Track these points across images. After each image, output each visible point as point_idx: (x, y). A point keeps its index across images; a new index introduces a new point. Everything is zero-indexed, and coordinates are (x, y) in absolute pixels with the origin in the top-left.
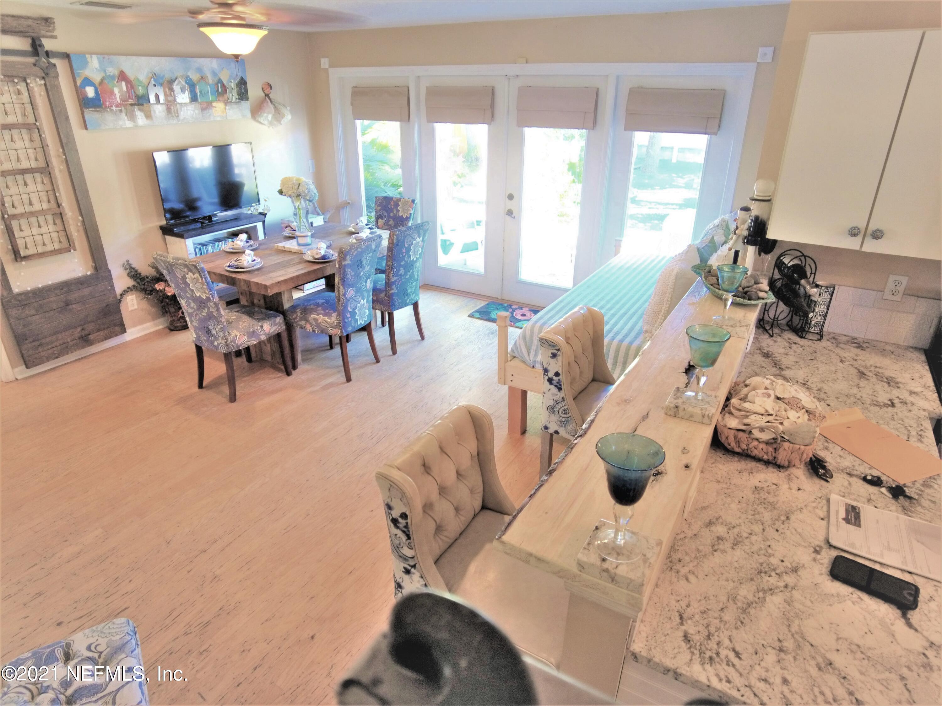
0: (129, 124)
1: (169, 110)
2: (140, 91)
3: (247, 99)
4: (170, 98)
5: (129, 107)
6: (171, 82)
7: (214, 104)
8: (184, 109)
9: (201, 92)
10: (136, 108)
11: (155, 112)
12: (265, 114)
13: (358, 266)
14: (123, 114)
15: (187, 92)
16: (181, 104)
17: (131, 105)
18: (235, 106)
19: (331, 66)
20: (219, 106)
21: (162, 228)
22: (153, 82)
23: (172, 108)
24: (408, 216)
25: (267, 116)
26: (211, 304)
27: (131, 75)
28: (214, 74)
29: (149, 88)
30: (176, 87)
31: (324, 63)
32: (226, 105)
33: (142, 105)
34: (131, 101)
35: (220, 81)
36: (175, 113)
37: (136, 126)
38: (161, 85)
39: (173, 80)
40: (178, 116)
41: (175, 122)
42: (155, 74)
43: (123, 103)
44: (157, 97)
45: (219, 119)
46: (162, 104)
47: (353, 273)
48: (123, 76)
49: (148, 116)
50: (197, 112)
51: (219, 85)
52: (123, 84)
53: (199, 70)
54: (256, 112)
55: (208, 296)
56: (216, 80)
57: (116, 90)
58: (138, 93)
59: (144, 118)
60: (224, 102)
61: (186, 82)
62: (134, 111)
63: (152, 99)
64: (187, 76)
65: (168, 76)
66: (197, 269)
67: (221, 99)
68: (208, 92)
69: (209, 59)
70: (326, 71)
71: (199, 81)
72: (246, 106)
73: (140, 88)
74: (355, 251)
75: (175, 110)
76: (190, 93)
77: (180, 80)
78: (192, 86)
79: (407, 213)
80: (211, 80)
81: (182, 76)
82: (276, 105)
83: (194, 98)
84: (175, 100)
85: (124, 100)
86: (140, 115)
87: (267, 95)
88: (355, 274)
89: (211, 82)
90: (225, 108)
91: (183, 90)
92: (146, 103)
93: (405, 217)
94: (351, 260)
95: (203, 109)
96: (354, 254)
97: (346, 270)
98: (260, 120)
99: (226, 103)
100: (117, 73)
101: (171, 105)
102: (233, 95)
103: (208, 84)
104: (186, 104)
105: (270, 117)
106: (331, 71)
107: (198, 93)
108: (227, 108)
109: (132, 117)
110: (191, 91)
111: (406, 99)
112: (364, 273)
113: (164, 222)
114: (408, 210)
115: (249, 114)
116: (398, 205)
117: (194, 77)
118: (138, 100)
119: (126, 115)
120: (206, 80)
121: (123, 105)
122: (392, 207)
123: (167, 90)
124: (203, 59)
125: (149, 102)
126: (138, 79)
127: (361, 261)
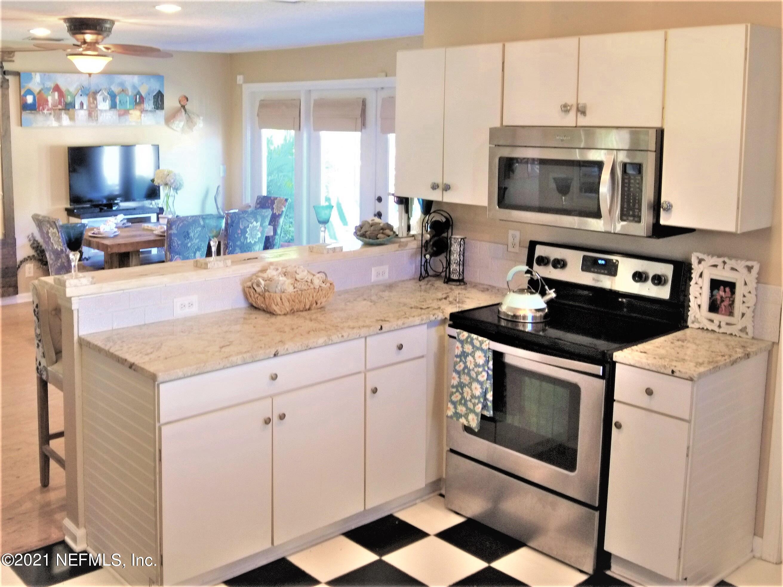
0: (55, 124)
1: (90, 115)
2: (69, 99)
3: (162, 108)
4: (92, 106)
5: (57, 111)
6: (95, 93)
7: (131, 112)
8: (104, 114)
9: (120, 102)
10: (63, 112)
11: (78, 115)
12: (177, 122)
13: (185, 237)
14: (52, 116)
15: (108, 101)
16: (101, 111)
17: (60, 109)
18: (150, 114)
19: (246, 81)
20: (135, 113)
21: (67, 210)
22: (80, 93)
23: (93, 113)
24: (280, 213)
25: (180, 123)
26: (64, 255)
27: (63, 88)
28: (134, 87)
29: (76, 98)
30: (99, 97)
31: (240, 79)
32: (142, 112)
33: (69, 110)
34: (60, 107)
35: (139, 93)
36: (95, 118)
37: (61, 126)
38: (87, 95)
39: (98, 91)
40: (97, 120)
41: (94, 124)
42: (83, 87)
43: (54, 108)
44: (82, 104)
45: (134, 124)
46: (85, 110)
47: (179, 243)
48: (57, 88)
49: (72, 118)
50: (114, 117)
51: (138, 97)
52: (56, 94)
53: (122, 84)
54: (169, 120)
55: (62, 248)
56: (135, 92)
57: (50, 99)
58: (66, 101)
59: (68, 120)
60: (140, 110)
61: (108, 93)
62: (61, 114)
63: (77, 106)
64: (110, 89)
65: (93, 89)
66: (56, 225)
67: (138, 107)
68: (127, 101)
69: (131, 76)
70: (241, 86)
71: (120, 93)
72: (161, 114)
73: (69, 97)
74: (180, 223)
75: (96, 115)
76: (110, 102)
77: (103, 91)
78: (113, 96)
79: (280, 211)
80: (130, 92)
81: (105, 89)
82: (190, 114)
83: (113, 106)
84: (96, 107)
85: (54, 106)
86: (65, 118)
87: (183, 107)
88: (182, 244)
89: (130, 93)
90: (141, 116)
91: (104, 100)
92: (72, 108)
93: (277, 214)
94: (177, 230)
95: (120, 115)
96: (180, 225)
97: (173, 238)
98: (172, 127)
99: (143, 111)
100: (52, 86)
101: (93, 111)
102: (149, 105)
103: (127, 95)
104: (106, 111)
105: (182, 124)
106: (245, 86)
107: (118, 102)
108: (143, 115)
109: (58, 118)
110: (112, 100)
111: (298, 110)
112: (191, 244)
113: (68, 206)
114: (281, 208)
115: (162, 121)
116: (274, 203)
117: (115, 89)
118: (65, 106)
119: (54, 117)
120: (126, 92)
121: (53, 110)
122: (269, 205)
123: (91, 99)
124: (126, 76)
125: (75, 108)
126: (68, 91)
127: (188, 234)
